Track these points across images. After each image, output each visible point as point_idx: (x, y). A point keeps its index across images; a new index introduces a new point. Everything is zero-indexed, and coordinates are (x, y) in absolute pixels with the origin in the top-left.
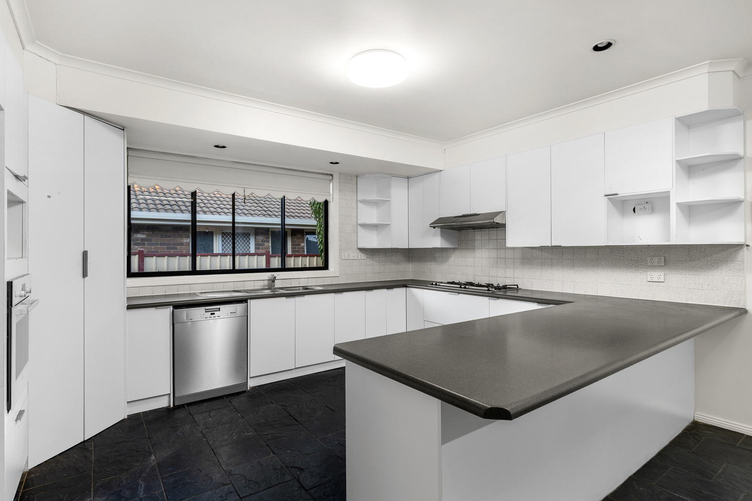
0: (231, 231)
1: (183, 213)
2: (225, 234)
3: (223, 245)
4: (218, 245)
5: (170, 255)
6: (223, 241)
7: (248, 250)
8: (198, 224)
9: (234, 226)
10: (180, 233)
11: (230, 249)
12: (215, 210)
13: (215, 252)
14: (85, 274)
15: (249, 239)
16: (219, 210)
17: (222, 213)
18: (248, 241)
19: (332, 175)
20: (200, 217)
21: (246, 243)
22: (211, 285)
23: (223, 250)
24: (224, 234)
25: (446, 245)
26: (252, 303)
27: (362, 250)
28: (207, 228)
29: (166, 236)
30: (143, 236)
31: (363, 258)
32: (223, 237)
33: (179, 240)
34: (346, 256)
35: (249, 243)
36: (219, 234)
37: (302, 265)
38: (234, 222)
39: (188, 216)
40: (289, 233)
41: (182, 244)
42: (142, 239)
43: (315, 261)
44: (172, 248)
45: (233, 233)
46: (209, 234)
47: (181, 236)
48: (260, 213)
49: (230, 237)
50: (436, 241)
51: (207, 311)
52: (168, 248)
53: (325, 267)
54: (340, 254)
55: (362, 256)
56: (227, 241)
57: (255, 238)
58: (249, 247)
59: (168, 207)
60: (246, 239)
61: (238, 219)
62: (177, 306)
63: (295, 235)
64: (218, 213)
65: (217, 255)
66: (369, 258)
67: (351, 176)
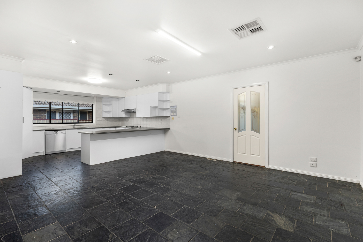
0: (62, 111)
1: (43, 105)
3: (60, 116)
4: (58, 116)
6: (60, 115)
7: (70, 118)
8: (51, 109)
9: (63, 110)
10: (42, 112)
11: (61, 118)
12: (56, 104)
15: (71, 114)
16: (59, 104)
17: (59, 105)
18: (70, 115)
19: (94, 97)
20: (52, 106)
21: (70, 116)
22: (55, 127)
24: (60, 112)
25: (127, 116)
26: (67, 131)
27: (104, 118)
28: (53, 110)
29: (36, 113)
32: (60, 113)
33: (41, 114)
34: (99, 119)
35: (71, 116)
36: (58, 112)
38: (63, 108)
39: (48, 106)
40: (87, 112)
41: (43, 116)
44: (39, 117)
45: (62, 112)
46: (55, 112)
47: (42, 113)
48: (75, 105)
49: (61, 113)
50: (123, 115)
51: (54, 132)
52: (37, 117)
53: (93, 122)
54: (97, 119)
55: (104, 119)
57: (73, 114)
58: (71, 117)
59: (37, 102)
60: (70, 114)
61: (64, 107)
62: (46, 131)
63: (90, 113)
64: (58, 105)
66: (107, 120)
67: (100, 97)
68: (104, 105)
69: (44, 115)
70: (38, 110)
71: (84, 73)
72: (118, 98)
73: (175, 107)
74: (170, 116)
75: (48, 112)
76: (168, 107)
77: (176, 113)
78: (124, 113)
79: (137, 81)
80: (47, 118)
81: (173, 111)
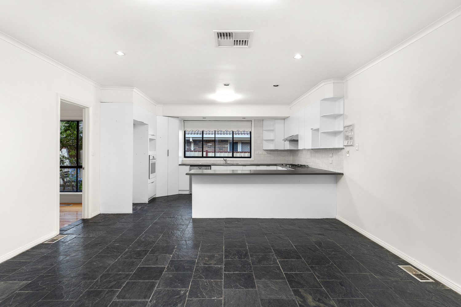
2: (243, 143)
4: (240, 148)
5: (221, 152)
10: (224, 143)
13: (238, 151)
14: (168, 156)
19: (251, 121)
20: (235, 136)
23: (242, 150)
27: (265, 150)
30: (211, 144)
31: (265, 154)
33: (224, 146)
34: (257, 153)
36: (240, 143)
37: (240, 156)
39: (231, 136)
41: (225, 148)
42: (211, 146)
43: (247, 155)
46: (237, 143)
47: (225, 144)
50: (288, 146)
51: (198, 168)
53: (250, 157)
55: (265, 153)
56: (243, 146)
62: (191, 166)
65: (238, 152)
66: (269, 154)
67: (260, 120)
68: (264, 130)
69: (226, 146)
70: (221, 141)
71: (211, 88)
72: (284, 119)
73: (351, 128)
74: (344, 147)
75: (230, 143)
76: (341, 129)
77: (352, 140)
78: (288, 143)
79: (274, 86)
80: (229, 151)
81: (348, 136)
